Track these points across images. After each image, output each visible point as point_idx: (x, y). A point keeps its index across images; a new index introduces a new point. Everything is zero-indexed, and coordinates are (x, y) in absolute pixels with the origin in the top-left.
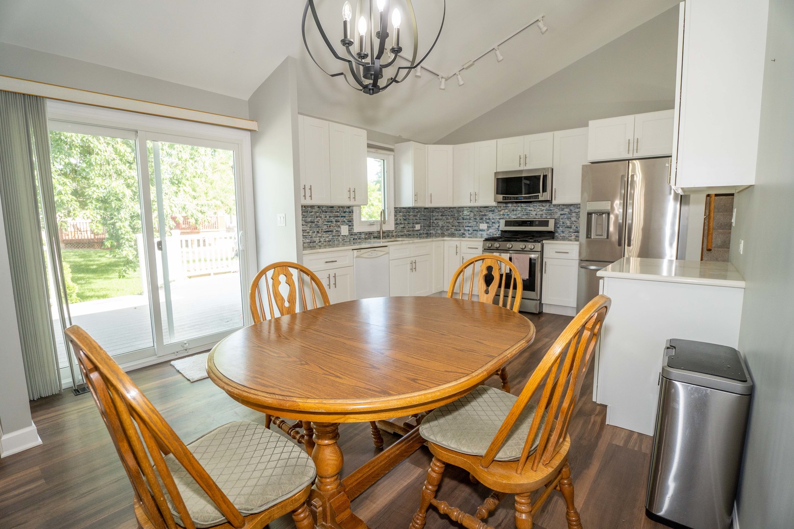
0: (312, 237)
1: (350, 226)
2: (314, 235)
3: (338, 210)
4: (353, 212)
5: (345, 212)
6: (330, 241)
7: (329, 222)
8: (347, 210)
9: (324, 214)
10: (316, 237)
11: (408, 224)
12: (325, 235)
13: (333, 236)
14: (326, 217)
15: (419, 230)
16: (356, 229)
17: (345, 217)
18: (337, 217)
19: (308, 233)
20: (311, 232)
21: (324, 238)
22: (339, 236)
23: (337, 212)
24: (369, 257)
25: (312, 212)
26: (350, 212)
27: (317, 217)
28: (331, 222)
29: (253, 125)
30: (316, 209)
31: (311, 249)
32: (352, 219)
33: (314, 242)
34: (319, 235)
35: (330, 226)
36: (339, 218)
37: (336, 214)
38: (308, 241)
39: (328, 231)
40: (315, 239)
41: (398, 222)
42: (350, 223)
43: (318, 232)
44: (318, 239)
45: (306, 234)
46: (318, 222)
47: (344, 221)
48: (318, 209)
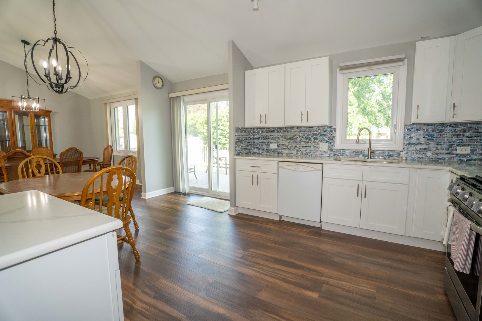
0: (290, 150)
1: (331, 143)
2: (292, 148)
3: (318, 130)
4: (335, 131)
5: (325, 131)
6: (307, 154)
7: (307, 139)
8: (329, 129)
9: (303, 133)
10: (294, 150)
11: (438, 144)
12: (302, 149)
13: (310, 151)
14: (304, 135)
15: (467, 154)
16: (338, 145)
17: (325, 135)
18: (316, 135)
19: (287, 146)
20: (290, 146)
21: (301, 152)
22: (317, 151)
23: (316, 131)
24: (293, 169)
25: (291, 132)
26: (331, 131)
27: (295, 135)
28: (309, 139)
30: (296, 129)
31: (289, 158)
32: (334, 137)
33: (291, 153)
34: (296, 149)
35: (308, 143)
36: (318, 136)
37: (316, 133)
38: (286, 152)
39: (305, 147)
40: (293, 151)
41: (414, 141)
42: (331, 140)
43: (296, 146)
44: (295, 151)
45: (286, 147)
46: (297, 139)
47: (324, 139)
48: (297, 129)
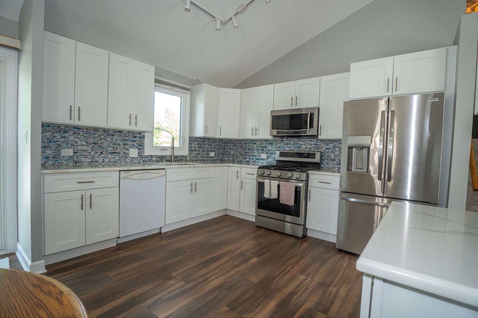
0: (93, 157)
1: (140, 149)
2: (96, 155)
3: (127, 135)
4: (144, 138)
5: (135, 137)
6: (116, 161)
7: (115, 144)
8: (138, 136)
9: (110, 137)
10: (99, 157)
11: (203, 151)
12: (110, 156)
13: (119, 157)
14: (112, 140)
15: (213, 157)
16: (147, 152)
17: (134, 141)
18: (126, 140)
19: (90, 153)
20: (93, 152)
21: (109, 159)
22: (127, 157)
23: (126, 136)
24: (140, 178)
25: (95, 134)
26: (141, 137)
27: (101, 139)
28: (119, 145)
29: (15, 43)
30: (101, 132)
31: (92, 168)
32: (143, 143)
33: (95, 162)
34: (102, 155)
35: (117, 148)
36: (128, 142)
37: (125, 138)
38: (88, 160)
39: (114, 153)
40: (98, 159)
41: (193, 149)
42: (141, 147)
43: (102, 153)
44: (101, 159)
45: (87, 154)
46: (103, 144)
47: (134, 145)
48: (104, 132)
